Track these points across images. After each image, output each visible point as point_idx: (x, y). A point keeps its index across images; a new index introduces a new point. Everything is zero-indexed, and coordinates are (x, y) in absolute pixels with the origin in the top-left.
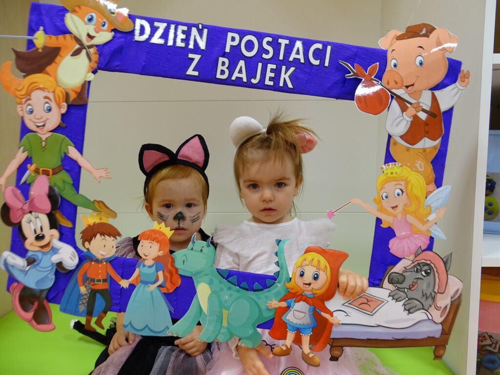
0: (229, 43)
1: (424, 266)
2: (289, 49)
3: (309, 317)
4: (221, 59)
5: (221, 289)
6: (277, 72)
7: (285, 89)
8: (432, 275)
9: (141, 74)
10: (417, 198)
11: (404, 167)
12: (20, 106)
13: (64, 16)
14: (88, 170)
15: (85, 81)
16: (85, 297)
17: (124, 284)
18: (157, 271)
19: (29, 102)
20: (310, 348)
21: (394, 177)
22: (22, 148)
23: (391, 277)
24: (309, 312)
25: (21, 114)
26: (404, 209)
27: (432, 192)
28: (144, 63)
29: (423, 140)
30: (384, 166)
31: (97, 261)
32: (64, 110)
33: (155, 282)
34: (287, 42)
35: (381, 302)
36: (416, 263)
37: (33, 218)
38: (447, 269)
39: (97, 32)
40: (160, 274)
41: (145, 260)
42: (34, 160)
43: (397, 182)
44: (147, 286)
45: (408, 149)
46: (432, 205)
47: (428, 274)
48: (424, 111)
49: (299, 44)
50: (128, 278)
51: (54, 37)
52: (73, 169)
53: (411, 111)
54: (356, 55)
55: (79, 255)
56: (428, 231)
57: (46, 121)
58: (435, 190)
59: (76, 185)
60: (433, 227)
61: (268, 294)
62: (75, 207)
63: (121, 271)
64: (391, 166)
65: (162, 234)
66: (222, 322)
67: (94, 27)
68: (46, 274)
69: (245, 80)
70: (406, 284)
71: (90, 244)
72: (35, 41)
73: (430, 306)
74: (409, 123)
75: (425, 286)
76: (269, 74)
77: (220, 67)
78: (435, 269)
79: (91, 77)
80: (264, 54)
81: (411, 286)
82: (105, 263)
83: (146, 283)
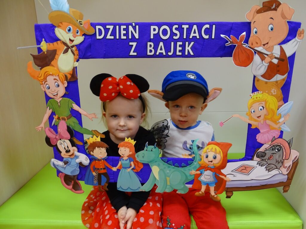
0: (152, 33)
1: (276, 146)
2: (189, 30)
3: (213, 178)
4: (149, 43)
5: (165, 168)
6: (183, 46)
7: (189, 56)
8: (281, 151)
9: (104, 58)
10: (272, 110)
11: (264, 93)
12: (42, 85)
13: (54, 30)
14: (85, 115)
15: (74, 67)
16: (96, 177)
17: (114, 169)
18: (130, 162)
19: (46, 83)
20: (215, 193)
21: (258, 100)
22: (48, 108)
23: (258, 154)
24: (213, 175)
25: (44, 90)
26: (264, 117)
27: (281, 106)
28: (105, 52)
29: (276, 76)
30: (252, 94)
31: (99, 160)
32: (66, 85)
33: (130, 167)
34: (187, 26)
35: (253, 168)
36: (272, 145)
37: (62, 142)
38: (290, 146)
39: (75, 37)
40: (132, 163)
41: (123, 157)
42: (56, 113)
43: (260, 103)
44: (126, 169)
45: (266, 83)
46: (281, 114)
47: (279, 150)
48: (276, 58)
49: (195, 27)
50: (116, 166)
51: (51, 44)
52: (77, 115)
53: (268, 59)
54: (231, 28)
55: (89, 158)
56: (280, 127)
57: (58, 92)
58: (283, 104)
59: (81, 123)
60: (282, 125)
61: (189, 168)
62: (83, 135)
63: (112, 163)
64: (256, 94)
65: (130, 143)
66: (167, 183)
67: (72, 34)
68: (75, 168)
69: (164, 54)
70: (266, 157)
71: (93, 152)
72: (41, 48)
73: (281, 167)
74: (267, 67)
75: (277, 157)
76: (179, 48)
77: (149, 48)
78: (283, 148)
79: (76, 64)
80: (174, 36)
81: (269, 158)
82: (103, 161)
83: (125, 168)
